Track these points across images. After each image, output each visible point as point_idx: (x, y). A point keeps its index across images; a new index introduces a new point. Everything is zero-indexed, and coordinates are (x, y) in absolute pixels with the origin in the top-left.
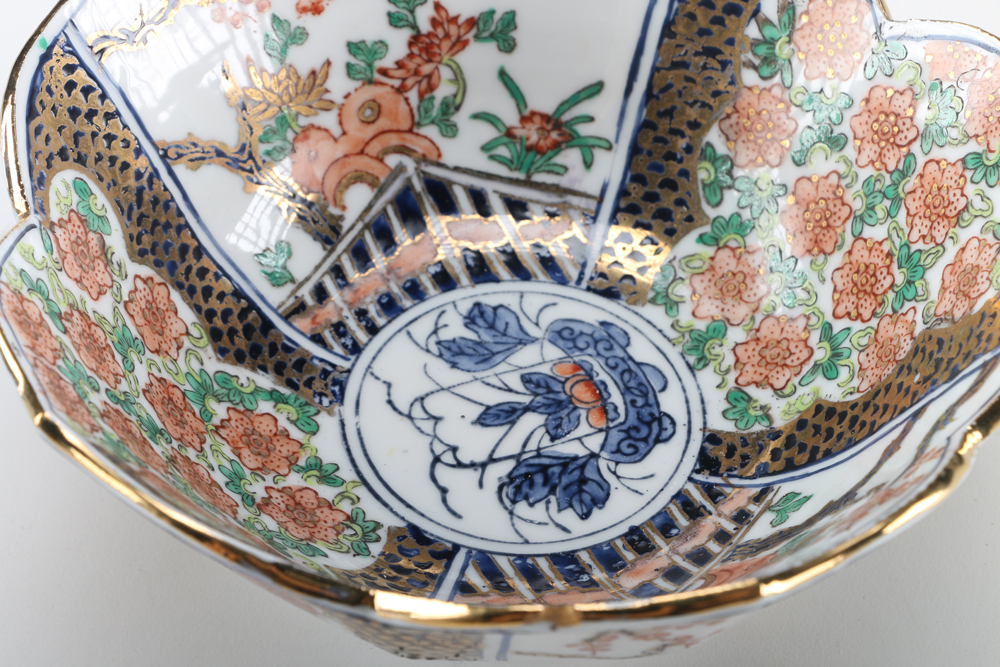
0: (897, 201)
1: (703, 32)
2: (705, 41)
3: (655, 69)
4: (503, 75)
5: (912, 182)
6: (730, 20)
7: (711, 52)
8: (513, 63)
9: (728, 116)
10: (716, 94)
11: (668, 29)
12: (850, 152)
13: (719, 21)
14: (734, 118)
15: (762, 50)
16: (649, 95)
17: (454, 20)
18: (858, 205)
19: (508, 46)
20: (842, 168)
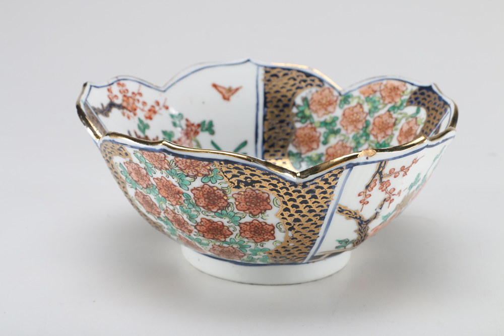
0: (368, 135)
1: (278, 116)
2: (279, 118)
3: (264, 133)
4: (213, 143)
5: (371, 127)
6: (286, 110)
7: (282, 121)
8: (215, 138)
9: (294, 140)
10: (288, 134)
11: (265, 119)
12: (343, 132)
13: (282, 111)
14: (297, 140)
15: (300, 115)
16: (264, 142)
17: (193, 125)
18: (353, 145)
19: (212, 133)
20: (342, 138)
